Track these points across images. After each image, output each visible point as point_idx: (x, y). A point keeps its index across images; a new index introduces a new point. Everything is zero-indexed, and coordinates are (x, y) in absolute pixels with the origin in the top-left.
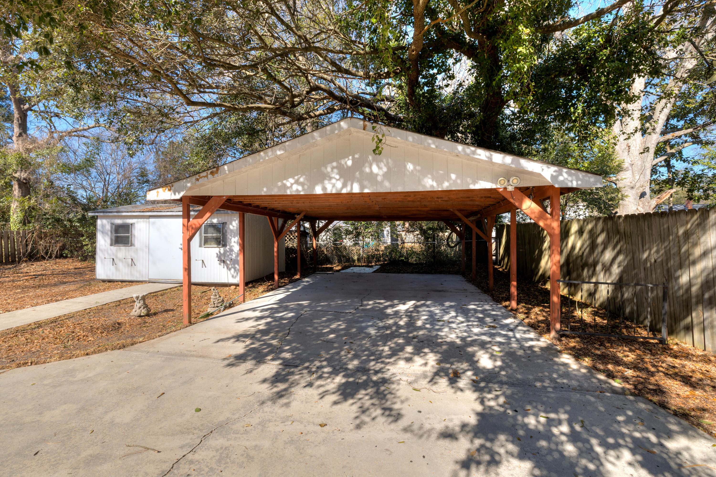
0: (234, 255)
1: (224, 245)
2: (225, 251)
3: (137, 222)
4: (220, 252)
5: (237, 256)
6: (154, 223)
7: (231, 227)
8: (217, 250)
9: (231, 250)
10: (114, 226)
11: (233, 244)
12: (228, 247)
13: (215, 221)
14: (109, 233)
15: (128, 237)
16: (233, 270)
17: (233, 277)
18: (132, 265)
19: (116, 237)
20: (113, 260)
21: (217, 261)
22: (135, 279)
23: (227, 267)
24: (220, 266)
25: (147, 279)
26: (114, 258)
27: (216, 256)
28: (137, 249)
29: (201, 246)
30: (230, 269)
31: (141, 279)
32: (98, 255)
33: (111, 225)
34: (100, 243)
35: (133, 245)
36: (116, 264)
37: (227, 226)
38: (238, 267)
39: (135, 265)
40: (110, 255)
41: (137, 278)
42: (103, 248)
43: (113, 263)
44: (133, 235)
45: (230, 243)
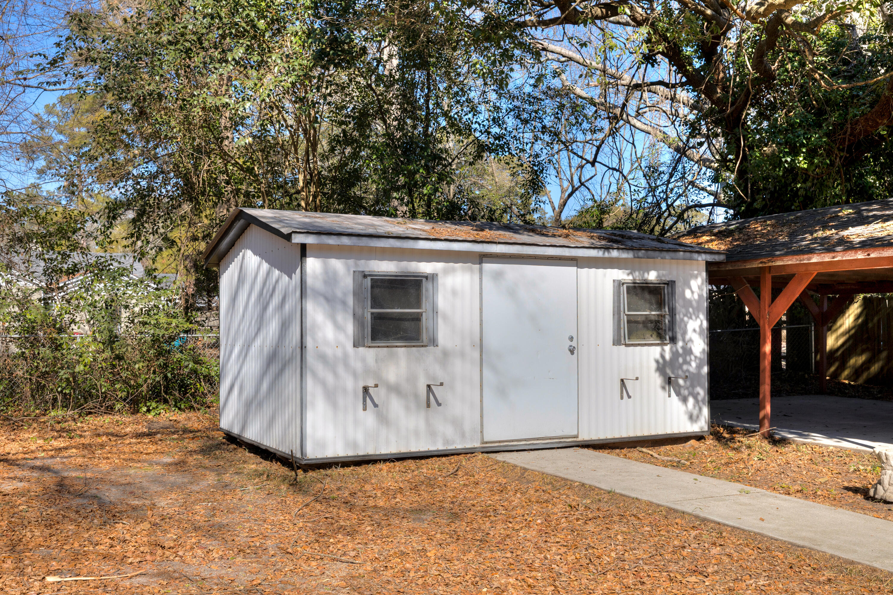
0: (694, 364)
1: (673, 340)
2: (675, 355)
3: (446, 272)
4: (663, 356)
5: (699, 367)
6: (498, 276)
7: (688, 294)
8: (655, 352)
9: (688, 351)
10: (368, 282)
11: (690, 334)
12: (680, 344)
13: (652, 276)
14: (350, 301)
15: (417, 318)
16: (691, 401)
17: (692, 418)
18: (428, 406)
19: (376, 318)
20: (366, 390)
21: (657, 380)
22: (439, 446)
23: (678, 394)
24: (662, 394)
25: (477, 444)
26: (370, 383)
27: (654, 365)
28: (446, 354)
29: (617, 342)
30: (684, 400)
31: (459, 446)
32: (314, 375)
33: (360, 278)
34: (320, 335)
35: (433, 342)
36: (376, 405)
37: (678, 290)
38: (702, 392)
39: (439, 404)
40: (355, 375)
41: (446, 442)
42: (329, 352)
43: (364, 401)
44: (435, 311)
45: (685, 333)
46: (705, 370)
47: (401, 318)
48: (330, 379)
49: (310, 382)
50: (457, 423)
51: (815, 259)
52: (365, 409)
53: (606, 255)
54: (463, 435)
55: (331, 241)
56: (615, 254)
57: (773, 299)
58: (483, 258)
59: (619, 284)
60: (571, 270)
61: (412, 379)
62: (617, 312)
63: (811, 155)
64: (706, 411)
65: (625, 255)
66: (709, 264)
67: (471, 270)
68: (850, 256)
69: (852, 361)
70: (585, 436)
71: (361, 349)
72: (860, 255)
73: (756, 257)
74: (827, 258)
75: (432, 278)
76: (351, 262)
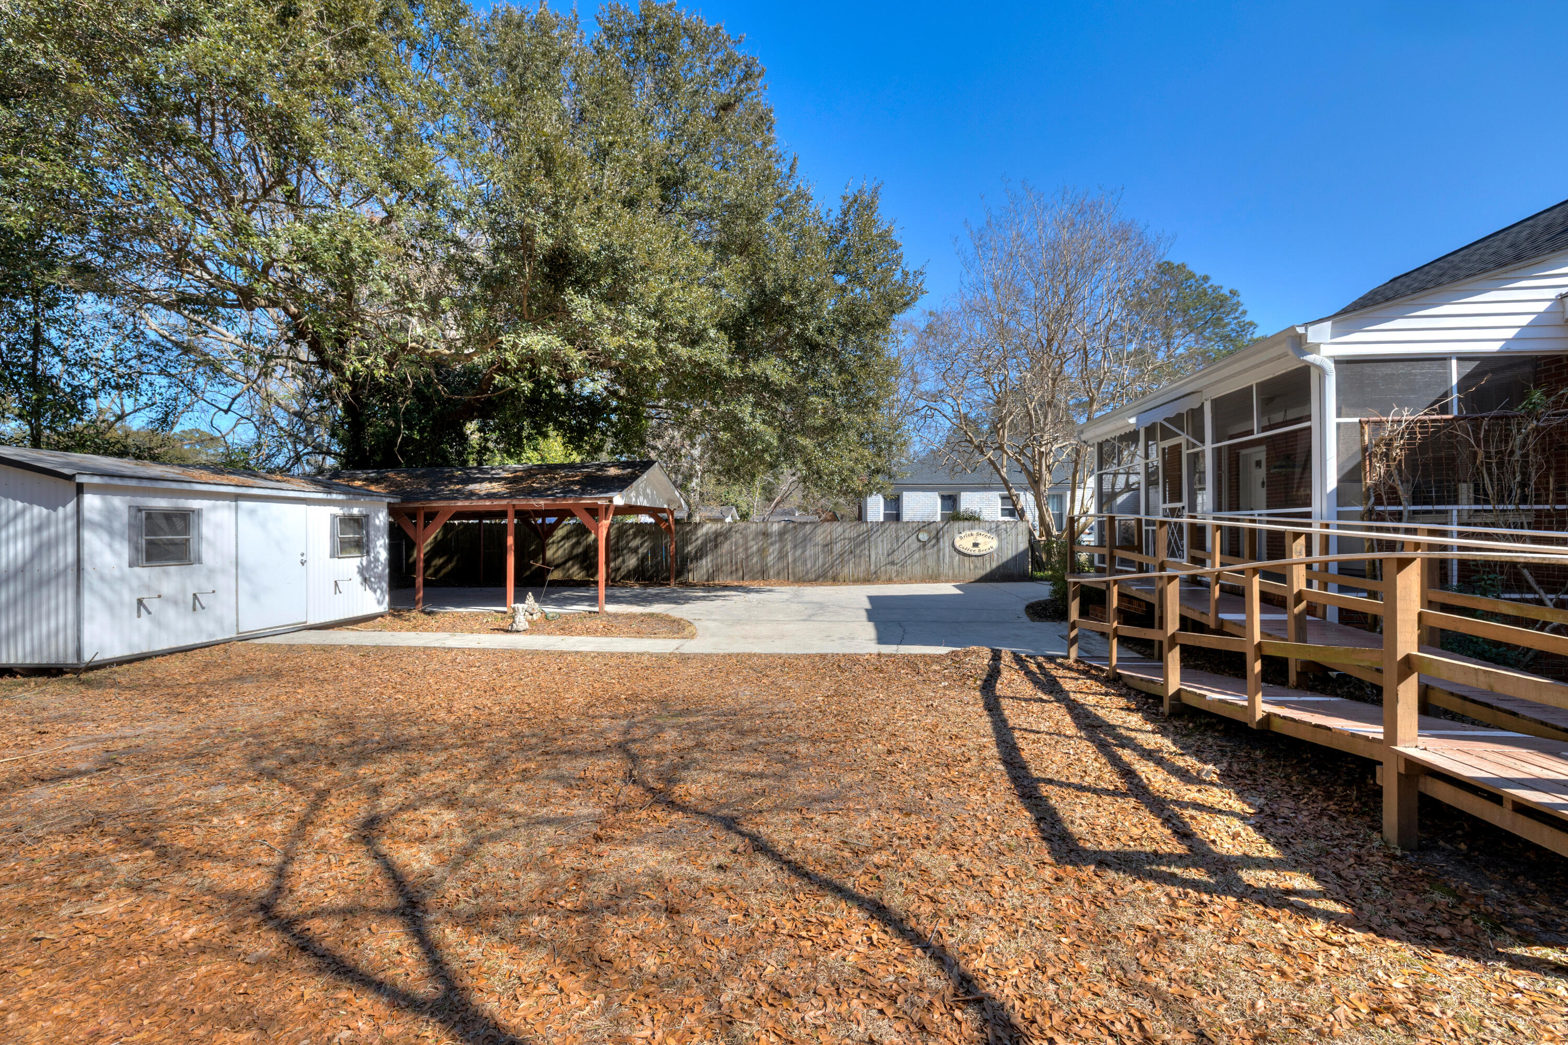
0: (379, 568)
1: (368, 553)
2: (369, 562)
3: (210, 508)
4: (362, 564)
5: (383, 570)
6: (252, 512)
7: (377, 522)
8: (356, 561)
9: (377, 560)
10: (142, 515)
11: (378, 549)
12: (372, 555)
13: (356, 511)
14: (127, 531)
15: (185, 543)
16: (379, 592)
17: (379, 603)
18: (194, 609)
19: (149, 543)
20: (140, 602)
21: (358, 579)
22: (204, 640)
23: (371, 588)
24: (361, 588)
25: (234, 635)
26: (144, 595)
27: (356, 570)
28: (212, 571)
29: (332, 556)
30: (375, 591)
31: (219, 637)
32: (92, 590)
33: (133, 511)
34: (98, 561)
35: (199, 560)
36: (149, 613)
37: (371, 521)
38: (385, 585)
39: (203, 608)
40: (132, 590)
41: (210, 636)
42: (106, 572)
43: (139, 610)
44: (200, 537)
45: (375, 546)
46: (387, 571)
47: (172, 543)
48: (107, 592)
49: (88, 599)
50: (220, 621)
51: (460, 503)
52: (139, 616)
53: (329, 497)
54: (223, 629)
55: (117, 482)
56: (334, 496)
57: (425, 526)
58: (237, 497)
59: (334, 517)
60: (302, 507)
61: (184, 590)
62: (333, 536)
63: (421, 432)
64: (387, 598)
65: (341, 497)
66: (389, 504)
67: (229, 507)
68: (481, 503)
69: (433, 563)
70: (312, 621)
71: (137, 570)
72: (488, 503)
73: (417, 500)
74: (467, 503)
75: (199, 513)
76: (128, 498)
